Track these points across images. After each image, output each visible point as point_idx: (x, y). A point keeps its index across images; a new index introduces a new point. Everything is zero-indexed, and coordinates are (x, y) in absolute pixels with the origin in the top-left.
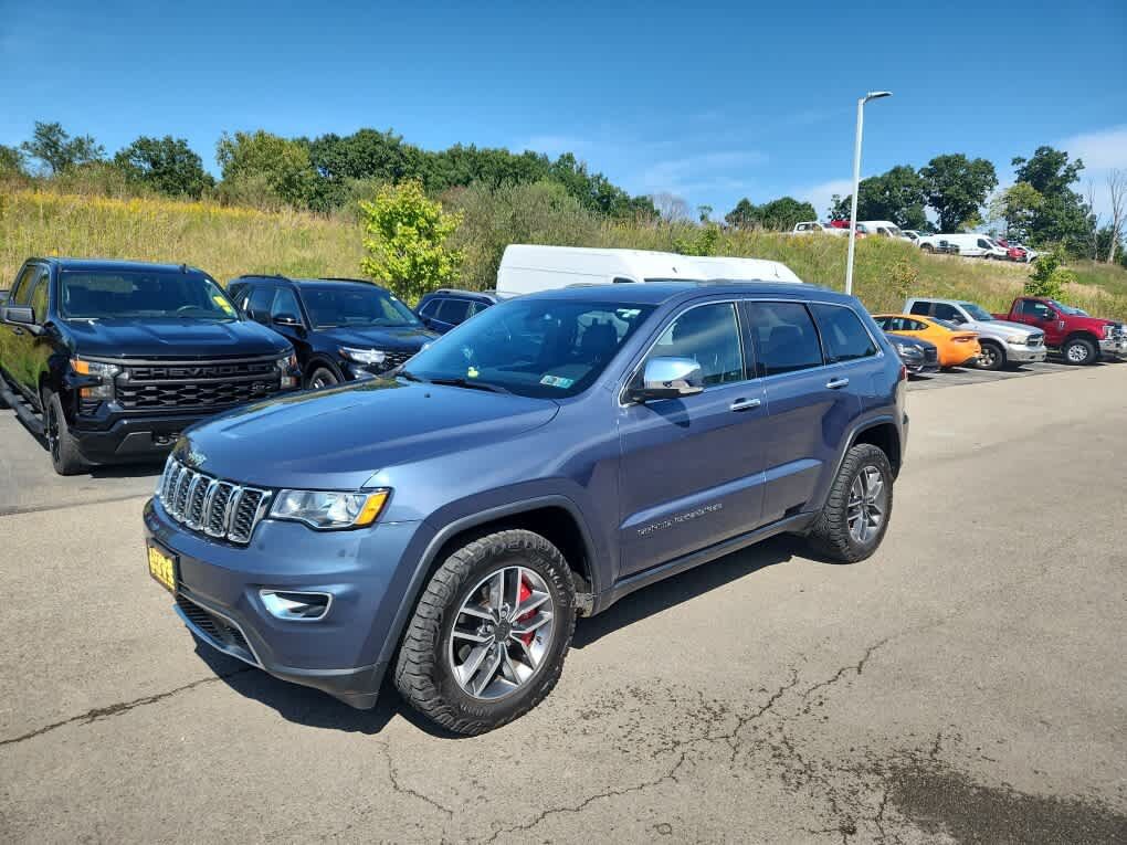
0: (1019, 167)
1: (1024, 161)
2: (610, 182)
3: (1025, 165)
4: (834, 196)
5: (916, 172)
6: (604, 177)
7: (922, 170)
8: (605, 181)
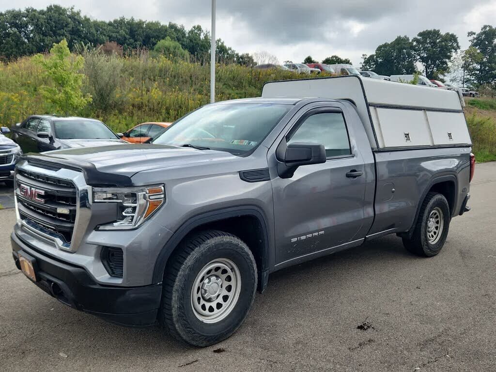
0: (471, 38)
1: (474, 34)
2: (225, 44)
3: (475, 36)
4: (363, 55)
5: (410, 41)
6: (221, 41)
7: (415, 40)
8: (222, 43)
